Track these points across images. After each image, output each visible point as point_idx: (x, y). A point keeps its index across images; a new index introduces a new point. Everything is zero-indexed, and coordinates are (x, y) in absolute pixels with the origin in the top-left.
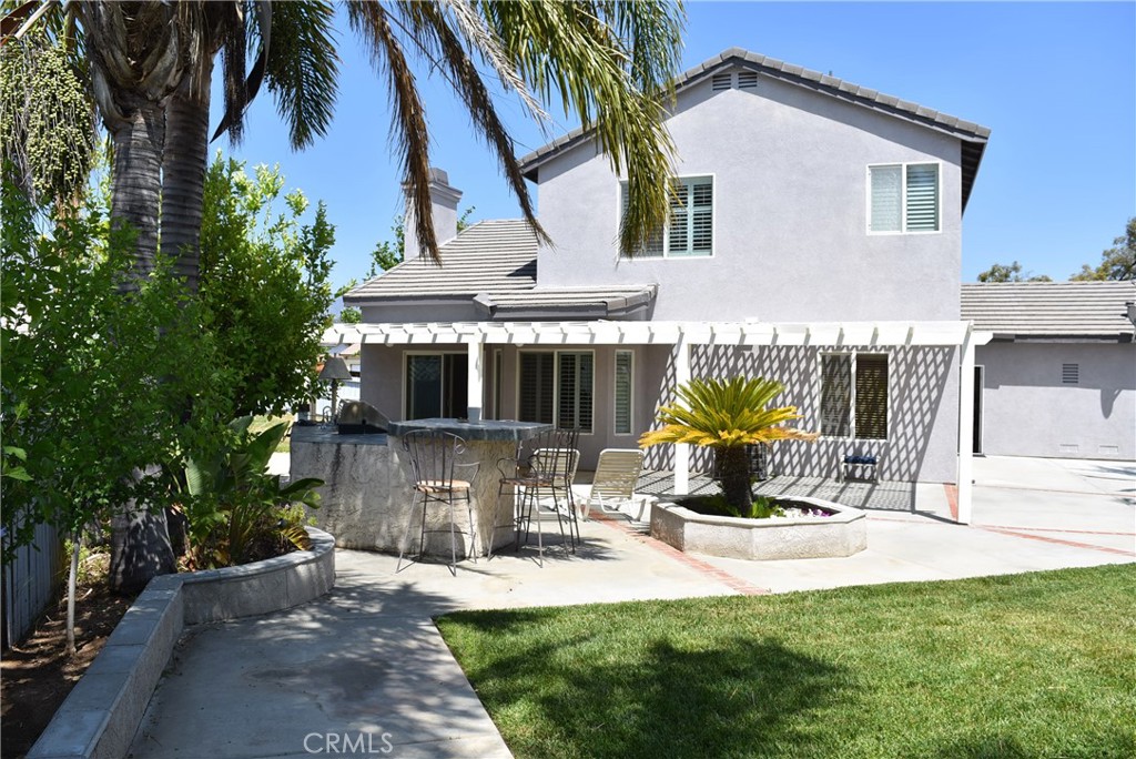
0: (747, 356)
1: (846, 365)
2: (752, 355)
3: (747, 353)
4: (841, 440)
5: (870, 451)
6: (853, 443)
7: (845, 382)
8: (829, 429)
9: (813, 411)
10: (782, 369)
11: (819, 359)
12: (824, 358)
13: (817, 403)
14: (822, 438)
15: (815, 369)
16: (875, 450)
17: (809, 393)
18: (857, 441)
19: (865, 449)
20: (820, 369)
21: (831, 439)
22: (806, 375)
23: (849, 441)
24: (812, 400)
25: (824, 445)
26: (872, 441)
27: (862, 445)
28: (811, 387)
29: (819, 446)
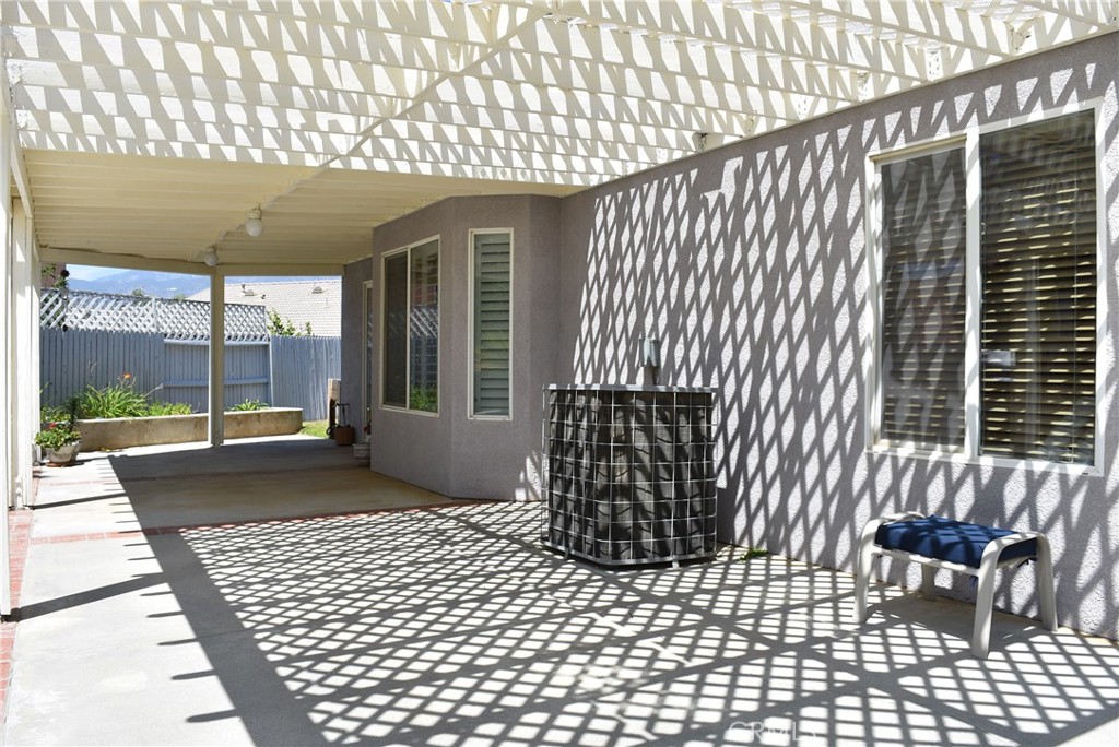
0: (711, 205)
1: (950, 187)
2: (721, 198)
3: (712, 197)
4: (936, 454)
5: (1029, 503)
6: (972, 469)
7: (951, 238)
8: (904, 413)
9: (859, 353)
10: (783, 229)
11: (873, 178)
12: (886, 172)
13: (868, 325)
14: (882, 446)
15: (862, 213)
16: (1048, 501)
17: (848, 292)
18: (987, 463)
19: (1014, 493)
20: (876, 213)
21: (907, 449)
22: (840, 233)
23: (960, 459)
24: (856, 314)
25: (888, 463)
26: (1039, 466)
27: (1001, 476)
28: (852, 274)
29: (874, 468)
